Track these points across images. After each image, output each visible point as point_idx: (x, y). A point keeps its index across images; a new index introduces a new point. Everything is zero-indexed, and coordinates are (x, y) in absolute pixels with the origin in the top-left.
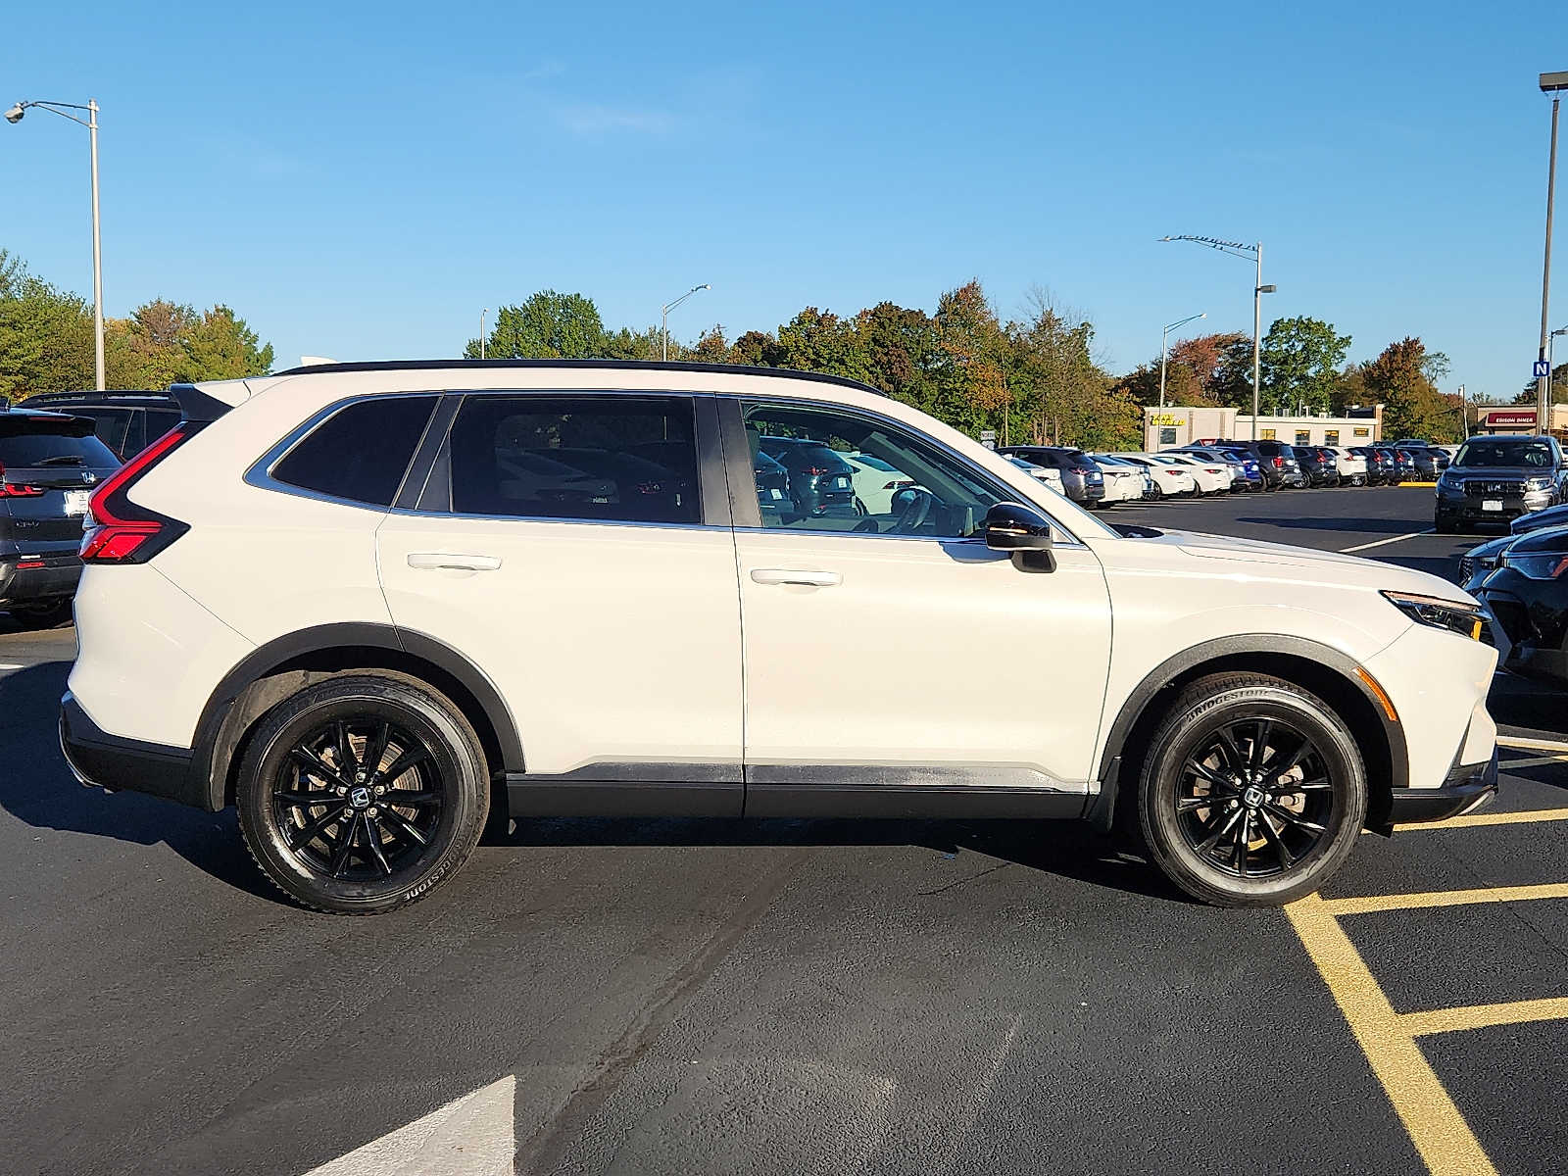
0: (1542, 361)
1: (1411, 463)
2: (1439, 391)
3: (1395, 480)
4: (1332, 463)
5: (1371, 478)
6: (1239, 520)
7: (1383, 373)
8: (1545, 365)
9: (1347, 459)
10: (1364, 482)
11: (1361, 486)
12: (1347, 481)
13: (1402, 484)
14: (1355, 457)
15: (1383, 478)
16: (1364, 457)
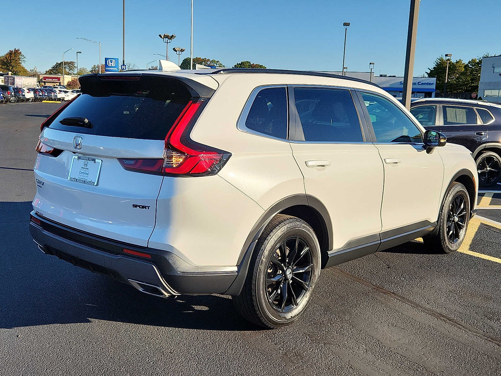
0: (124, 65)
1: (46, 94)
2: (25, 68)
3: (41, 100)
4: (24, 94)
5: (35, 99)
6: (26, 115)
7: (8, 60)
8: (125, 66)
9: (28, 92)
10: (33, 101)
11: (32, 102)
12: (28, 100)
13: (43, 101)
14: (30, 92)
15: (39, 99)
16: (33, 92)
